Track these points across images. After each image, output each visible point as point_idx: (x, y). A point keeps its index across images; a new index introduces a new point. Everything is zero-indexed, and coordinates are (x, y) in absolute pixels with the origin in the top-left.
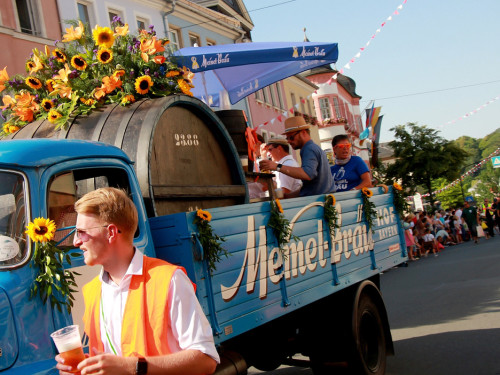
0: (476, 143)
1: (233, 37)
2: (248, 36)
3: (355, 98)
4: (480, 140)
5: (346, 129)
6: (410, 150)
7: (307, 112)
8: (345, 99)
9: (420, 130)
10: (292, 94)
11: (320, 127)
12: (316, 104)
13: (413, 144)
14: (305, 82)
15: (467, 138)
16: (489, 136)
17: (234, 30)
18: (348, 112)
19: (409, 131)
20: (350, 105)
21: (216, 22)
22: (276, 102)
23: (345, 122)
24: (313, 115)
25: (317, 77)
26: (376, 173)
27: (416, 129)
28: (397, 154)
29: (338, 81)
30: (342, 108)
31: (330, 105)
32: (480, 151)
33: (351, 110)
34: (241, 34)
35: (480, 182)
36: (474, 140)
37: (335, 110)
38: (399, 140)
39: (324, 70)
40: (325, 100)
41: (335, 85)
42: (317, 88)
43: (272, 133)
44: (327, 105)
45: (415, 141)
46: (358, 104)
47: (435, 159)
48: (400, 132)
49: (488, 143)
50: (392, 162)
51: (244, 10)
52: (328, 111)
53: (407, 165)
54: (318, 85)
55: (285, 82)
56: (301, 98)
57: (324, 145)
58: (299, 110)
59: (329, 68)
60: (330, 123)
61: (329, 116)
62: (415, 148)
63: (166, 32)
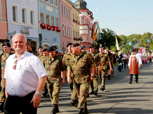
0: (125, 37)
3: (92, 18)
4: (127, 37)
5: (88, 27)
6: (106, 36)
7: (77, 20)
8: (89, 18)
9: (110, 31)
10: (73, 14)
11: (80, 25)
12: (80, 18)
13: (107, 35)
15: (123, 35)
16: (130, 36)
18: (89, 22)
19: (106, 31)
20: (90, 20)
22: (68, 16)
23: (88, 25)
24: (79, 21)
25: (81, 10)
26: (95, 42)
27: (108, 30)
28: (102, 37)
29: (88, 12)
30: (88, 20)
32: (126, 40)
33: (90, 22)
35: (125, 49)
36: (125, 36)
37: (85, 21)
38: (103, 33)
39: (84, 8)
40: (83, 17)
41: (87, 13)
43: (65, 25)
44: (83, 19)
45: (108, 34)
46: (93, 20)
47: (112, 40)
48: (104, 30)
49: (129, 38)
50: (100, 39)
52: (83, 21)
53: (104, 40)
54: (81, 13)
55: (72, 10)
56: (76, 16)
57: (80, 31)
58: (75, 19)
59: (86, 8)
60: (84, 24)
61: (83, 22)
62: (107, 36)
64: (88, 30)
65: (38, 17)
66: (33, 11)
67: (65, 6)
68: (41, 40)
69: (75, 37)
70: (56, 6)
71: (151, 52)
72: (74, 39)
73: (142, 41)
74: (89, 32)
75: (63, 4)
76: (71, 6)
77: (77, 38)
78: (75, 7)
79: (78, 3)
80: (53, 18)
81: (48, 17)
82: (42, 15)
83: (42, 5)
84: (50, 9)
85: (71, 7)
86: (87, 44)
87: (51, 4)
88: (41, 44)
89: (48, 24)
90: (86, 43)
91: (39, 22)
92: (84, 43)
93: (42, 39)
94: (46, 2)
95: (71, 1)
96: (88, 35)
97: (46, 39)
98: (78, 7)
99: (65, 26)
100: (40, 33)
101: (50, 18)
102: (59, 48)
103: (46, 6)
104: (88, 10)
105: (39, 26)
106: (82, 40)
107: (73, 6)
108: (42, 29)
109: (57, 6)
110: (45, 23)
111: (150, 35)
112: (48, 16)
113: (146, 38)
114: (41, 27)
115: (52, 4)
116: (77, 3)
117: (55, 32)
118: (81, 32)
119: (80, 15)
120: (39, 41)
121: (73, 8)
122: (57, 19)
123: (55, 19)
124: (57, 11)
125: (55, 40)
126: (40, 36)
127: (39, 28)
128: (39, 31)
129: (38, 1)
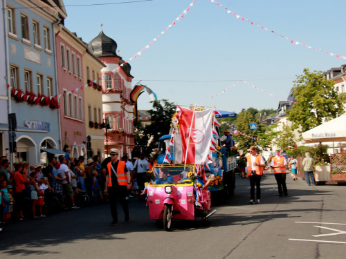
1: (52, 21)
2: (62, 22)
3: (129, 77)
5: (121, 97)
6: (161, 117)
7: (95, 81)
8: (123, 77)
9: (170, 105)
10: (88, 68)
11: (104, 93)
12: (103, 78)
13: (164, 114)
14: (98, 61)
17: (53, 16)
19: (163, 104)
20: (125, 82)
21: (41, 8)
22: (76, 72)
23: (121, 92)
24: (100, 84)
25: (105, 59)
26: (137, 130)
27: (167, 104)
28: (152, 119)
29: (120, 64)
30: (120, 82)
31: (112, 79)
33: (125, 85)
34: (58, 20)
37: (115, 83)
38: (155, 110)
39: (111, 54)
40: (109, 74)
41: (117, 66)
42: (105, 66)
43: (70, 92)
44: (110, 79)
45: (166, 112)
46: (131, 81)
48: (156, 104)
50: (149, 123)
51: (62, 5)
52: (110, 83)
53: (158, 127)
54: (106, 64)
55: (83, 58)
56: (93, 71)
57: (104, 106)
58: (91, 79)
59: (115, 54)
60: (111, 91)
61: (110, 87)
62: (165, 116)
63: (3, 9)
64: (122, 102)
65: (5, 75)
67: (69, 49)
68: (13, 129)
69: (93, 120)
70: (47, 50)
71: (260, 150)
72: (91, 125)
73: (240, 126)
74: (124, 109)
75: (64, 45)
76: (81, 50)
77: (98, 122)
78: (91, 51)
79: (99, 43)
80: (41, 76)
81: (28, 74)
82: (15, 70)
83: (14, 46)
84: (33, 56)
85: (81, 53)
86: (121, 135)
87: (37, 45)
88: (12, 137)
89: (29, 90)
90: (118, 132)
91: (8, 86)
92: (114, 132)
93: (16, 127)
94: (24, 40)
95: (81, 39)
96: (122, 115)
97: (26, 126)
98: (99, 52)
99: (70, 95)
100: (10, 113)
101: (35, 77)
102: (57, 147)
103: (25, 50)
104: (121, 58)
105: (8, 96)
106: (108, 127)
107: (87, 51)
108: (14, 102)
109: (49, 49)
110: (23, 88)
111: (254, 115)
112: (30, 72)
113: (247, 120)
114: (13, 98)
115: (39, 44)
116: (94, 44)
117: (47, 109)
118: (106, 109)
119: (104, 70)
120: (10, 131)
121: (87, 55)
122: (51, 79)
123: (45, 80)
124: (50, 61)
125: (46, 127)
126: (12, 118)
127: (8, 101)
128: (8, 107)
129: (5, 37)
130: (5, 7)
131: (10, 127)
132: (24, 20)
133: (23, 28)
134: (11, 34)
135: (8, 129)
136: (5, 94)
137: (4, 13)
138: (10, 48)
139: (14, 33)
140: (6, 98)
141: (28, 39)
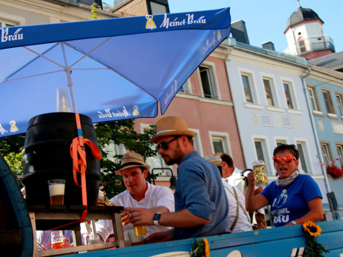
63: (304, 90)
65: (316, 154)
66: (304, 142)
68: (335, 209)
81: (341, 148)
82: (326, 146)
83: (321, 124)
93: (337, 206)
94: (330, 115)
100: (330, 191)
103: (333, 124)
105: (323, 174)
108: (331, 179)
114: (329, 175)
120: (331, 211)
126: (331, 197)
127: (325, 180)
128: (326, 186)
129: (310, 116)
130: (306, 87)
131: (331, 208)
132: (327, 96)
133: (327, 103)
134: (316, 112)
135: (329, 209)
136: (321, 173)
137: (305, 93)
138: (317, 126)
139: (319, 110)
140: (323, 177)
141: (334, 113)
